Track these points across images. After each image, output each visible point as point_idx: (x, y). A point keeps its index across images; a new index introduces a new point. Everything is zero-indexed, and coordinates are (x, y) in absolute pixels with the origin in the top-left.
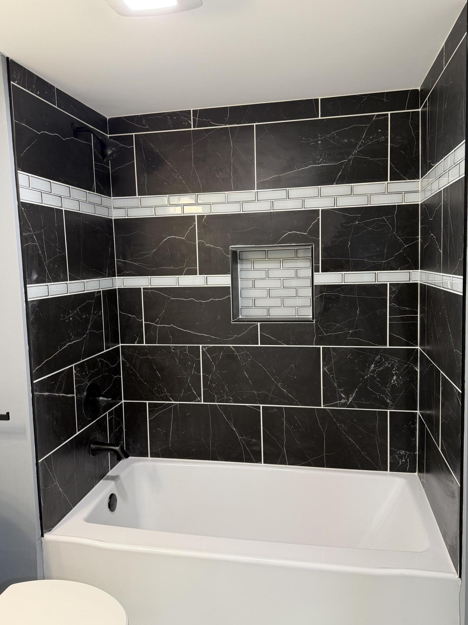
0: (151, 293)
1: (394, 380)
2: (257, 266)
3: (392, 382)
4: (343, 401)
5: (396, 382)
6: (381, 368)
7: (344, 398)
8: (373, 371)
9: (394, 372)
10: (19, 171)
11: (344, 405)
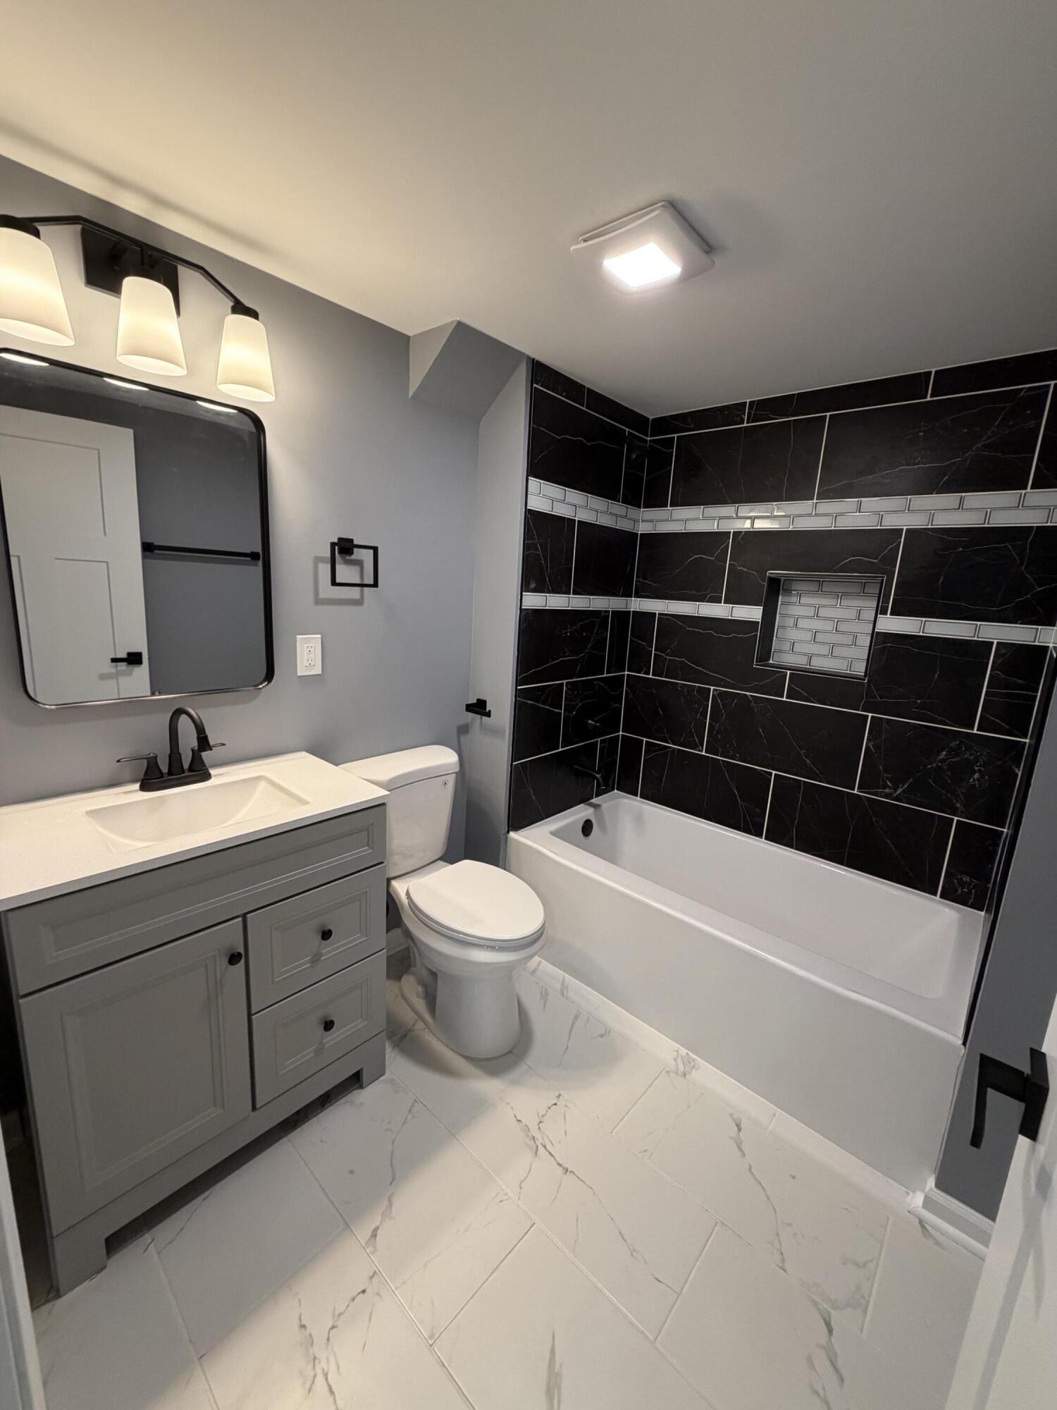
0: (669, 621)
1: (974, 779)
2: (804, 600)
3: (971, 781)
4: (887, 791)
5: (977, 782)
6: (957, 759)
7: (889, 787)
8: (943, 761)
9: (976, 768)
10: (530, 478)
11: (887, 796)
